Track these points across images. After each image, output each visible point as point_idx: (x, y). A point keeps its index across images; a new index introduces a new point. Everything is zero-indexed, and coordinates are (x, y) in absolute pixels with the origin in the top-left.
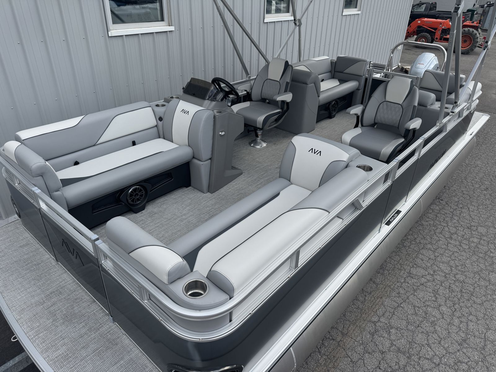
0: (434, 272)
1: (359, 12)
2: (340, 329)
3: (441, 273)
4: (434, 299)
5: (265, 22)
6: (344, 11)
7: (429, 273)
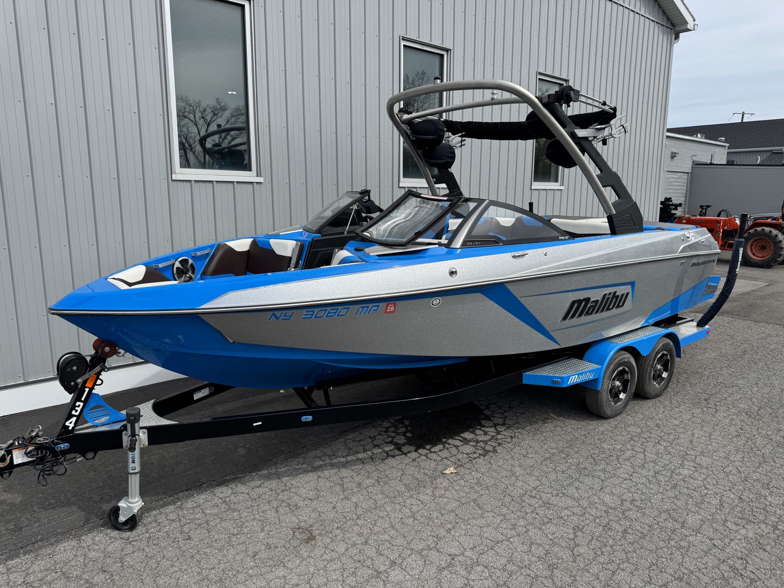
0: (591, 503)
1: (562, 188)
2: (392, 558)
3: (599, 507)
4: (572, 536)
5: (400, 186)
6: (532, 184)
7: (580, 505)
